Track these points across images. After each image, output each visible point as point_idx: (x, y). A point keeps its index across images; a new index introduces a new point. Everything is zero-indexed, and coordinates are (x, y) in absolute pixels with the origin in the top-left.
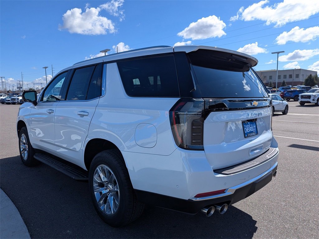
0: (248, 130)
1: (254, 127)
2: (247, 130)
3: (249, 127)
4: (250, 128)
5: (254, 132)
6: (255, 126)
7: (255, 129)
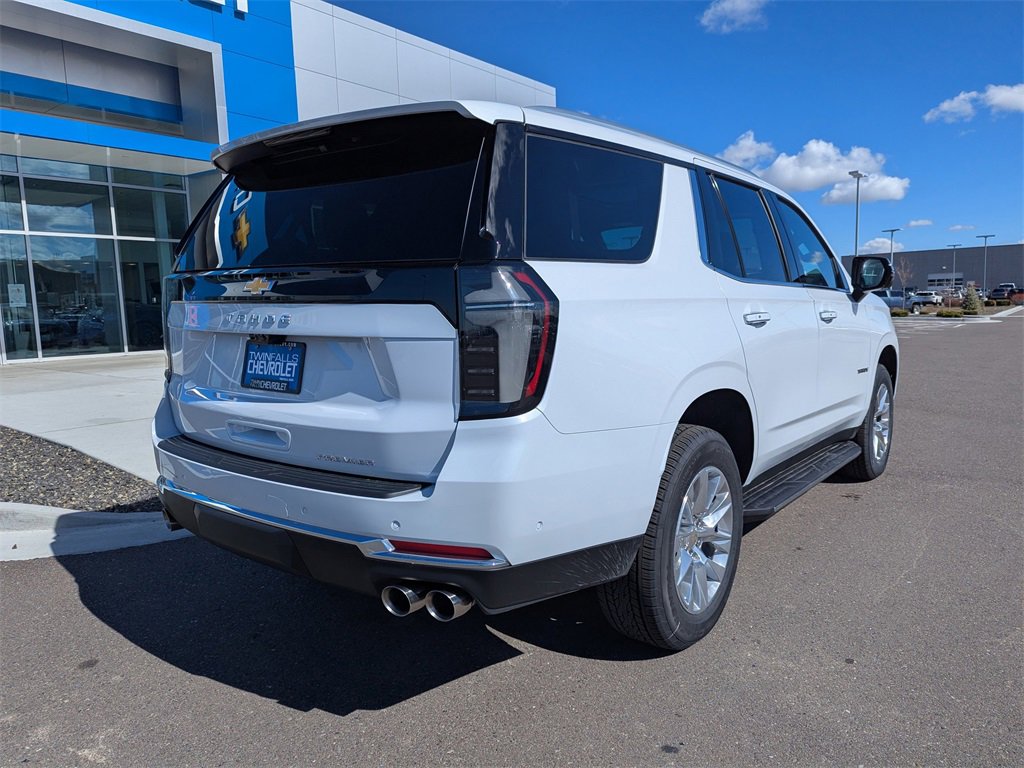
0: (262, 370)
1: (292, 367)
2: (257, 368)
3: (267, 361)
4: (270, 363)
5: (281, 382)
6: (295, 365)
7: (290, 372)
